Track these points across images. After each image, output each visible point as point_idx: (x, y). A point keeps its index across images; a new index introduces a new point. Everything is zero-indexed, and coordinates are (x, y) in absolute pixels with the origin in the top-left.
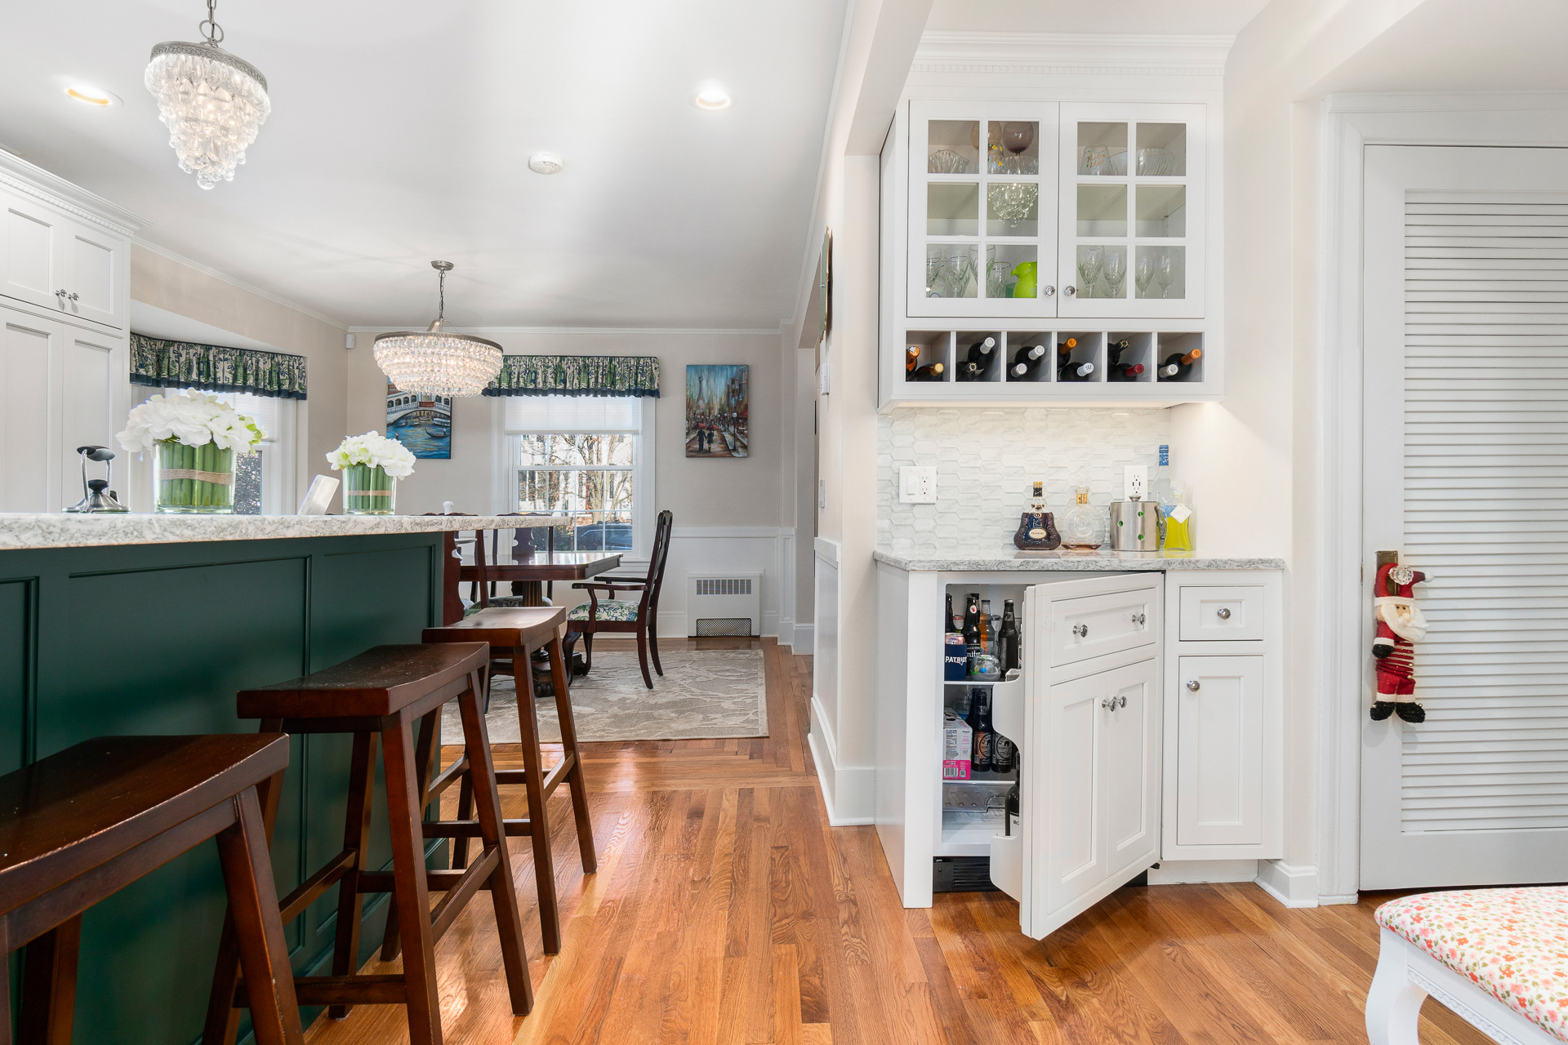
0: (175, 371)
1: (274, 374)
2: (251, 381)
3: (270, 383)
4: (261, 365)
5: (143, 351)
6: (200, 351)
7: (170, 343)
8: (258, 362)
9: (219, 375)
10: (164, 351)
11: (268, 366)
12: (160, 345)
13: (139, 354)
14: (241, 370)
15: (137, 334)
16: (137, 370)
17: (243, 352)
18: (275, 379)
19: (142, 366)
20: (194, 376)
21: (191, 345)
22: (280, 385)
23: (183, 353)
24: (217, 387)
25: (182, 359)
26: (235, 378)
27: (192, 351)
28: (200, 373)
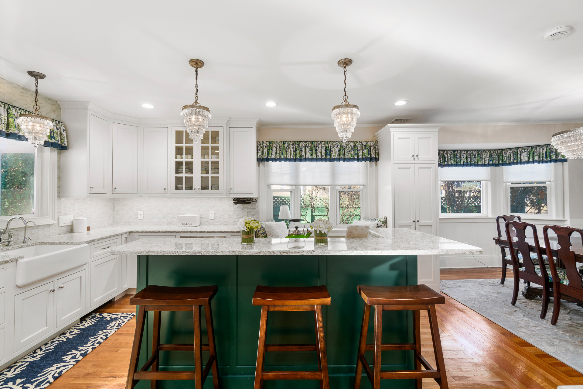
0: (505, 160)
1: (548, 153)
2: (536, 158)
3: (546, 157)
4: (541, 151)
5: (492, 155)
6: (514, 150)
7: (503, 150)
8: (540, 150)
9: (522, 158)
10: (501, 153)
11: (545, 151)
12: (499, 152)
13: (490, 157)
14: (531, 155)
15: (489, 150)
16: (489, 162)
17: (532, 147)
18: (548, 156)
19: (491, 161)
20: (512, 161)
21: (511, 149)
22: (550, 157)
23: (508, 153)
24: (521, 163)
25: (507, 155)
26: (529, 158)
27: (511, 151)
28: (514, 159)
